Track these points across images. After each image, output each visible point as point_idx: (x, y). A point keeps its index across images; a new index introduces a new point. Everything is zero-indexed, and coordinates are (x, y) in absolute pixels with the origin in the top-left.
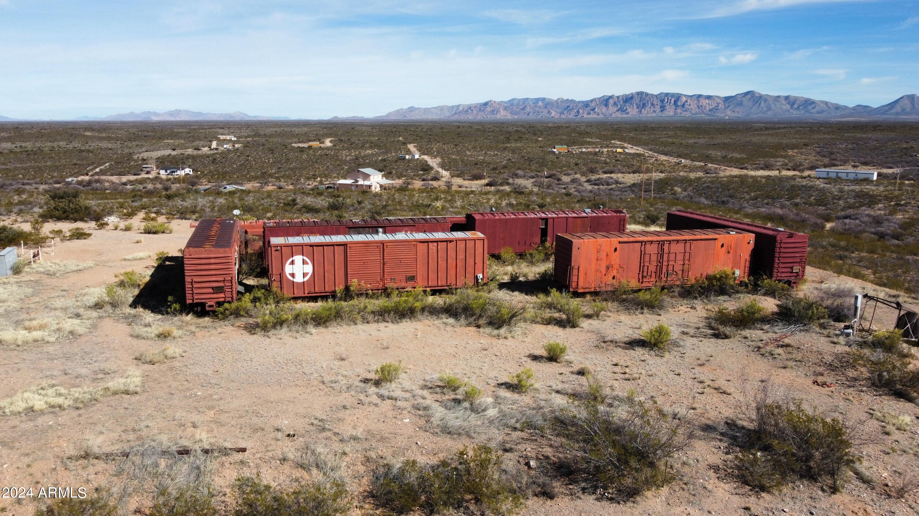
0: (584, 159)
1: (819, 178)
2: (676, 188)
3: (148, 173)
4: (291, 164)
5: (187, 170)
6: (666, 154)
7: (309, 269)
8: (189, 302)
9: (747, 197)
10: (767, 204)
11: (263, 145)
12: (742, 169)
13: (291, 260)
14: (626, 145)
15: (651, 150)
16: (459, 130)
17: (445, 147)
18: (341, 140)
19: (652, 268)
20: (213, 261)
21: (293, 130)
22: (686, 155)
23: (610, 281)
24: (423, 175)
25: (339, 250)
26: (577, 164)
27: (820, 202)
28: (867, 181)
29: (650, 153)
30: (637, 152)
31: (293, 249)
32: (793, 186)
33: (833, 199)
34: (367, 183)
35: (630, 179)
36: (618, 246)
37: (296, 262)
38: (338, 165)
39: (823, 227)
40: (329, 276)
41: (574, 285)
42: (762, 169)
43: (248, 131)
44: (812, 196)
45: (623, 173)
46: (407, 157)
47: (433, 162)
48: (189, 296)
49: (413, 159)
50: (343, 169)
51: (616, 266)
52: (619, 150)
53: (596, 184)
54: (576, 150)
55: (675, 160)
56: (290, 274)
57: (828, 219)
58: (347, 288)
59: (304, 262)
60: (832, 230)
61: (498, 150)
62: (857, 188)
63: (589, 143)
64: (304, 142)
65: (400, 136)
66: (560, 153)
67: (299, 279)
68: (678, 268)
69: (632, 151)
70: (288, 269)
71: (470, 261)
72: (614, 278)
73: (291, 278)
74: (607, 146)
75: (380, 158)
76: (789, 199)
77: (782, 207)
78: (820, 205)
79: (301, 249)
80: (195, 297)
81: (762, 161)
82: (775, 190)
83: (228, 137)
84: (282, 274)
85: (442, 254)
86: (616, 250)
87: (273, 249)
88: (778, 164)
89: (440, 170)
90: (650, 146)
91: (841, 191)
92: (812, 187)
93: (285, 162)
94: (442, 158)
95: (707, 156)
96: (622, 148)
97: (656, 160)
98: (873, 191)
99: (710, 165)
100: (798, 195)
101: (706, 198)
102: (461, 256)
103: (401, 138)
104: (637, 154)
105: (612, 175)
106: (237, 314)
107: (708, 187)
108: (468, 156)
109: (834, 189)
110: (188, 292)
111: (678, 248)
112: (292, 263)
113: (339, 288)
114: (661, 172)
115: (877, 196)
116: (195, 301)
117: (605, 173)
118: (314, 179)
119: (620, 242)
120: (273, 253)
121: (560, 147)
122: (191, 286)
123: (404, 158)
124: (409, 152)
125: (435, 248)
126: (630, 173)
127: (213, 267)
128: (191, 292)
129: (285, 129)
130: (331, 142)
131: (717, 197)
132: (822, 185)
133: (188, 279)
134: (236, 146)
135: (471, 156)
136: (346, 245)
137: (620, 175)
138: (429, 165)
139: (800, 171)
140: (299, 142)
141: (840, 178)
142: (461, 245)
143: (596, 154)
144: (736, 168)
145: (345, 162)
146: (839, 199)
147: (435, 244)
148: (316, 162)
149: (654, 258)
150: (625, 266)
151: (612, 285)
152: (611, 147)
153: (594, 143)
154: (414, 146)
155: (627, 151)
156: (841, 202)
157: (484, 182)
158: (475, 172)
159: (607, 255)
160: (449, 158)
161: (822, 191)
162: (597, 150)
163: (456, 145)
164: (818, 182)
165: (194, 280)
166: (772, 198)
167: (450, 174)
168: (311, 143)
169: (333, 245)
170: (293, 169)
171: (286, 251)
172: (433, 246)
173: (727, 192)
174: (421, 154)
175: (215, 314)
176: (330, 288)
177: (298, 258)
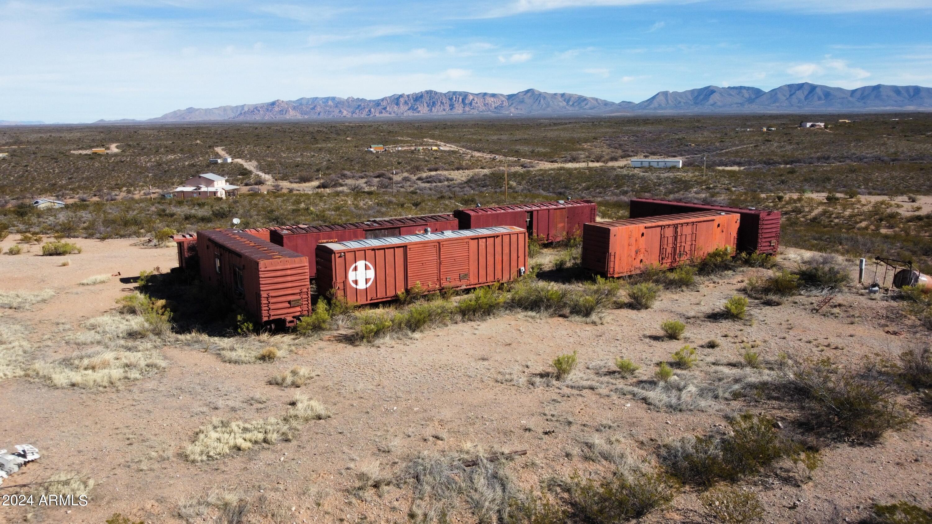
0: (403, 157)
1: (635, 168)
2: (511, 182)
4: (83, 173)
6: (479, 151)
7: (371, 274)
8: (265, 319)
9: (580, 188)
10: (600, 193)
12: (552, 162)
13: (354, 266)
14: (439, 143)
15: (463, 147)
16: (257, 131)
17: (257, 149)
18: (130, 145)
19: (669, 250)
20: (289, 272)
21: (62, 135)
22: (497, 150)
23: (637, 263)
24: (243, 179)
25: (399, 252)
26: (399, 163)
28: (674, 168)
29: (464, 150)
30: (452, 149)
31: (356, 255)
32: (617, 175)
33: (655, 185)
34: (211, 189)
35: (459, 176)
36: (644, 231)
37: (359, 268)
38: (140, 172)
40: (390, 280)
41: (611, 270)
42: (570, 161)
43: (5, 138)
44: (635, 184)
45: (446, 170)
46: (220, 161)
47: (250, 166)
48: (264, 313)
49: (225, 164)
50: (148, 176)
51: (643, 250)
52: (435, 148)
53: (428, 182)
54: (391, 148)
55: (489, 156)
56: (353, 281)
58: (407, 291)
59: (367, 268)
61: (314, 151)
62: (671, 175)
63: (402, 141)
64: (86, 149)
65: (196, 139)
66: (377, 152)
67: (362, 286)
68: (687, 249)
69: (447, 149)
70: (351, 276)
71: (514, 256)
72: (641, 261)
73: (354, 286)
74: (421, 145)
75: (187, 163)
76: (618, 187)
77: (614, 194)
78: (645, 192)
79: (364, 253)
80: (272, 313)
82: (602, 179)
84: (345, 281)
85: (490, 249)
86: (643, 235)
87: (337, 255)
88: (583, 156)
89: (260, 174)
90: (462, 144)
91: (659, 178)
92: (633, 175)
93: (74, 172)
94: (258, 161)
95: (517, 151)
96: (436, 145)
97: (472, 156)
98: (685, 177)
99: (522, 160)
100: (624, 184)
102: (506, 250)
103: (198, 142)
104: (452, 151)
105: (438, 172)
106: (317, 328)
107: (540, 180)
108: (284, 158)
109: (652, 176)
110: (264, 308)
111: (687, 230)
112: (356, 269)
113: (401, 292)
114: (482, 168)
115: (689, 181)
116: (272, 318)
117: (430, 170)
118: (120, 189)
119: (646, 228)
120: (337, 260)
121: (376, 146)
122: (266, 302)
123: (216, 163)
124: (218, 155)
125: (484, 244)
126: (453, 170)
127: (289, 279)
128: (267, 308)
129: (53, 135)
130: (117, 147)
131: (553, 189)
132: (642, 174)
133: (264, 294)
135: (288, 158)
136: (406, 246)
137: (446, 173)
138: (246, 169)
139: (604, 162)
140: (79, 149)
141: (653, 167)
142: (506, 239)
143: (412, 152)
144: (546, 161)
145: (147, 169)
146: (659, 185)
147: (484, 240)
148: (113, 170)
149: (671, 240)
150: (649, 250)
151: (640, 268)
152: (425, 145)
153: (407, 142)
154: (223, 150)
155: (441, 148)
156: (661, 188)
157: (316, 183)
158: (304, 174)
159: (636, 240)
160: (265, 161)
161: (643, 179)
162: (413, 148)
163: (269, 147)
164: (636, 171)
165: (270, 295)
166: (603, 187)
167: (274, 178)
168: (95, 150)
169: (394, 248)
170: (88, 179)
171: (350, 256)
172: (482, 242)
173: (559, 184)
174: (233, 157)
175: (294, 330)
176: (391, 293)
177: (361, 264)
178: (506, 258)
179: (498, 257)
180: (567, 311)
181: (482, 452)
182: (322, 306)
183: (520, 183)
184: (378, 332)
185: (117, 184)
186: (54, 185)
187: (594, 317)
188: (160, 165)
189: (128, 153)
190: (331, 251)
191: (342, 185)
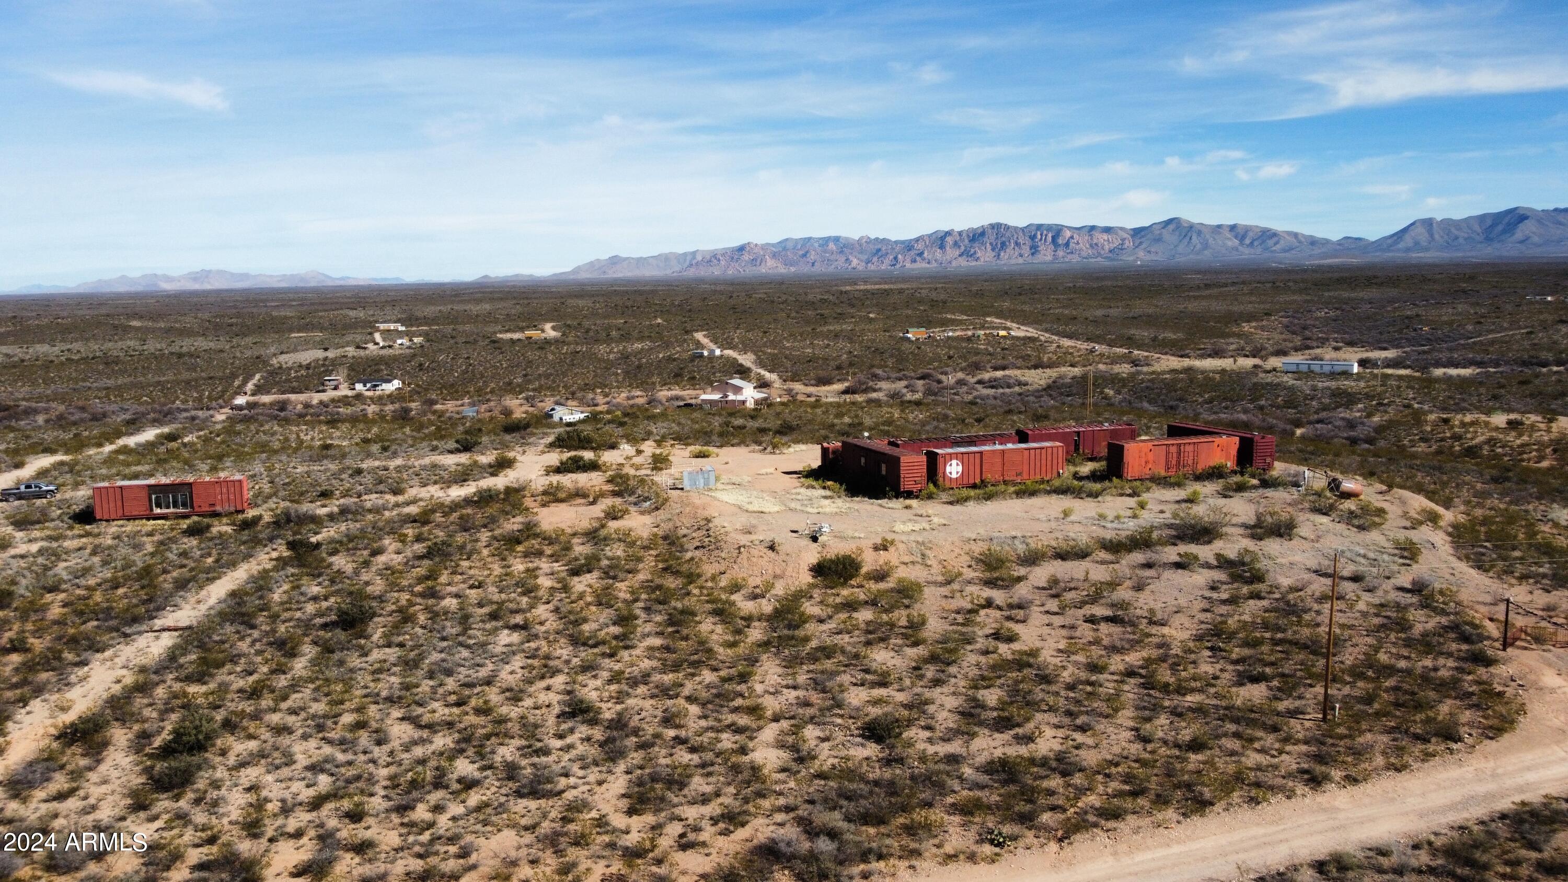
0: (956, 348)
1: (1287, 372)
2: (1107, 390)
3: (336, 388)
5: (396, 384)
6: (1070, 337)
7: (960, 469)
8: (902, 490)
9: (1200, 400)
10: (1226, 408)
11: (452, 337)
12: (1182, 356)
13: (950, 463)
14: (1009, 324)
15: (1046, 331)
16: (732, 302)
17: (750, 335)
18: (569, 326)
19: (1174, 462)
20: (915, 464)
21: (467, 308)
22: (1098, 337)
23: (1147, 470)
25: (978, 456)
26: (950, 357)
27: (1290, 403)
28: (1346, 374)
29: (1047, 335)
30: (1029, 335)
31: (951, 456)
32: (1255, 384)
33: (1305, 399)
34: (740, 398)
35: (1037, 378)
36: (1152, 448)
37: (953, 465)
38: (606, 368)
39: (1293, 433)
40: (971, 473)
41: (1126, 474)
42: (1210, 356)
44: (1279, 396)
45: (1019, 368)
46: (706, 353)
47: (747, 360)
48: (902, 487)
49: (712, 358)
50: (618, 374)
51: (1151, 462)
52: (1003, 333)
53: (992, 387)
54: (939, 334)
55: (1084, 346)
56: (949, 472)
57: (1298, 425)
58: (982, 481)
59: (957, 465)
60: (1303, 437)
61: (827, 338)
62: (1333, 384)
64: (514, 331)
65: (656, 317)
66: (918, 339)
67: (954, 476)
69: (1021, 334)
70: (948, 469)
71: (1055, 462)
72: (1150, 469)
73: (950, 475)
74: (983, 327)
75: (662, 356)
76: (1252, 401)
77: (1245, 411)
78: (1289, 408)
79: (956, 456)
80: (906, 487)
81: (1207, 343)
82: (1234, 389)
83: (392, 326)
84: (944, 473)
85: (1038, 457)
87: (940, 457)
88: (1232, 347)
89: (762, 372)
90: (1045, 325)
91: (1314, 389)
92: (1278, 385)
94: (755, 354)
95: (1129, 338)
96: (1005, 328)
97: (1058, 346)
98: (1352, 387)
99: (1136, 352)
100: (1262, 396)
101: (1149, 402)
102: (1049, 458)
103: (659, 321)
104: (1029, 338)
105: (1007, 372)
106: (930, 497)
107: (1147, 387)
108: (789, 348)
109: (1305, 386)
110: (902, 484)
111: (1189, 448)
112: (951, 465)
113: (978, 481)
114: (1072, 366)
115: (1356, 394)
116: (906, 490)
117: (996, 369)
119: (1153, 445)
120: (940, 459)
121: (915, 330)
122: (903, 480)
123: (701, 356)
124: (699, 344)
126: (1029, 368)
127: (915, 468)
128: (904, 484)
130: (553, 328)
131: (1163, 401)
132: (1291, 382)
133: (902, 476)
134: (416, 340)
135: (793, 348)
136: (982, 453)
137: (1018, 373)
138: (741, 365)
139: (1261, 358)
140: (507, 331)
141: (1312, 372)
143: (969, 339)
144: (1173, 355)
146: (1312, 399)
149: (1175, 455)
150: (1156, 462)
151: (1149, 474)
152: (988, 328)
153: (961, 322)
154: (705, 336)
155: (1013, 333)
156: (1314, 403)
157: (839, 387)
158: (822, 373)
159: (1145, 454)
160: (765, 353)
161: (1291, 389)
162: (970, 333)
163: (765, 332)
164: (1285, 379)
165: (906, 476)
166: (1231, 401)
167: (781, 378)
168: (528, 333)
169: (974, 453)
170: (547, 376)
171: (948, 457)
172: (1032, 452)
173: (1173, 394)
174: (722, 347)
175: (917, 497)
176: (972, 481)
177: (954, 462)
178: (1049, 463)
179: (1044, 462)
180: (1084, 495)
181: (1019, 535)
182: (931, 486)
183: (1118, 392)
184: (967, 499)
185: (586, 385)
186: (510, 383)
187: (1100, 498)
188: (627, 357)
189: (570, 339)
190: (937, 454)
191: (875, 390)
